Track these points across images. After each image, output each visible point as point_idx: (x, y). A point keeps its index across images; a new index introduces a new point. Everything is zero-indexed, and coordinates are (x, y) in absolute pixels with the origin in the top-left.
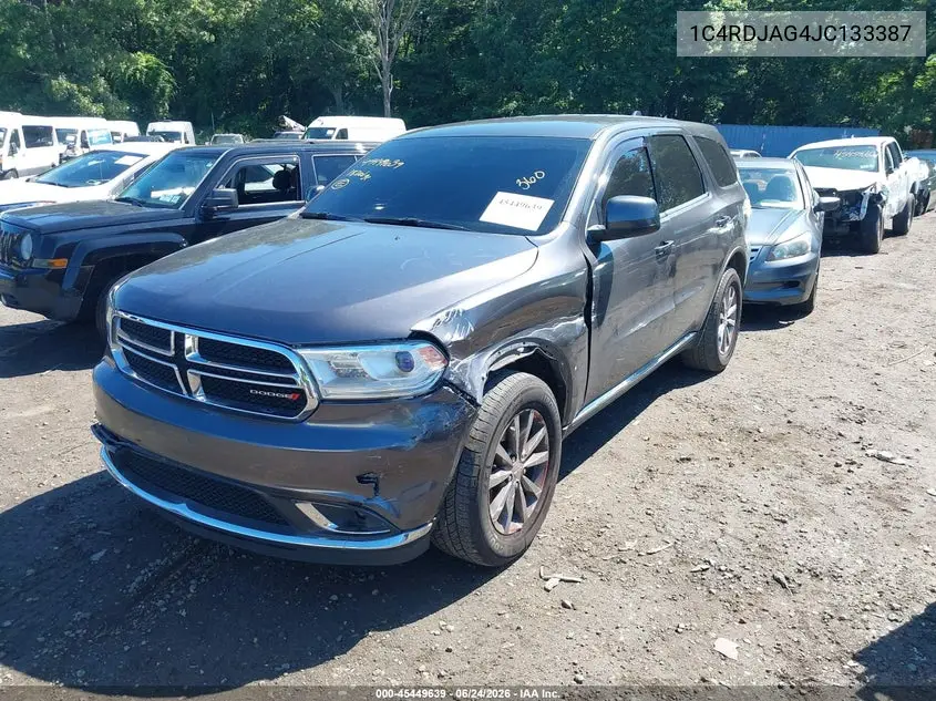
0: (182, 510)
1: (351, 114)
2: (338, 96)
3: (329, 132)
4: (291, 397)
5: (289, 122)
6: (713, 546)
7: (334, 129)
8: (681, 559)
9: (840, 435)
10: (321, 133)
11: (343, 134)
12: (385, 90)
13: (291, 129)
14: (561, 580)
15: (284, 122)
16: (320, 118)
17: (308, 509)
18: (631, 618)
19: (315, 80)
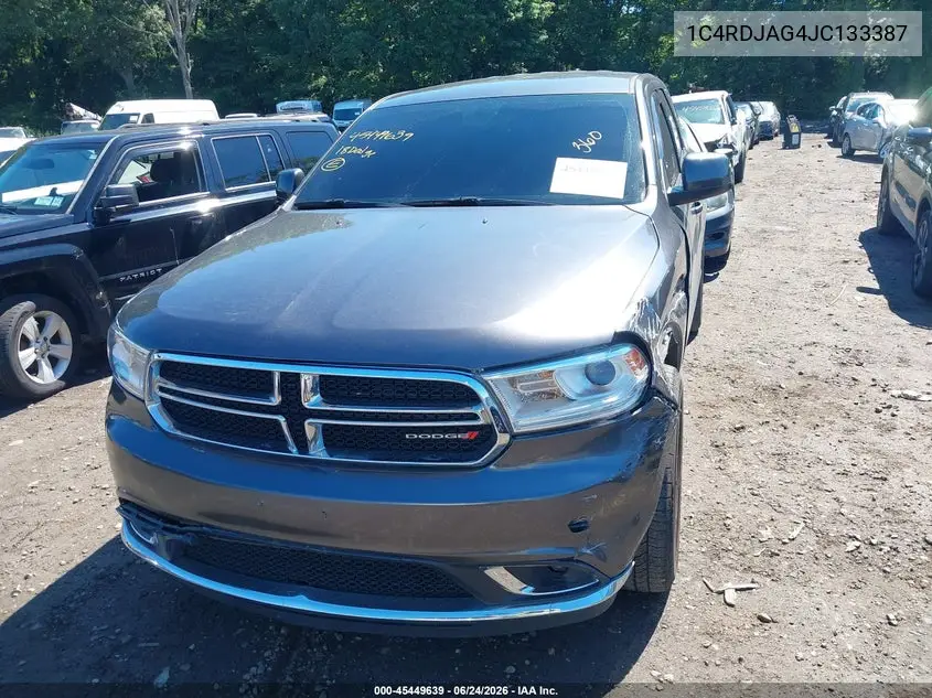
0: (301, 603)
1: (147, 98)
2: (129, 79)
3: (133, 118)
4: (466, 436)
5: (77, 109)
6: (840, 518)
7: (138, 115)
8: (824, 539)
9: (854, 379)
10: (123, 119)
11: (149, 118)
12: (184, 71)
13: (81, 118)
14: (736, 590)
15: (71, 110)
16: (118, 103)
17: (499, 575)
18: (837, 619)
19: (99, 62)
